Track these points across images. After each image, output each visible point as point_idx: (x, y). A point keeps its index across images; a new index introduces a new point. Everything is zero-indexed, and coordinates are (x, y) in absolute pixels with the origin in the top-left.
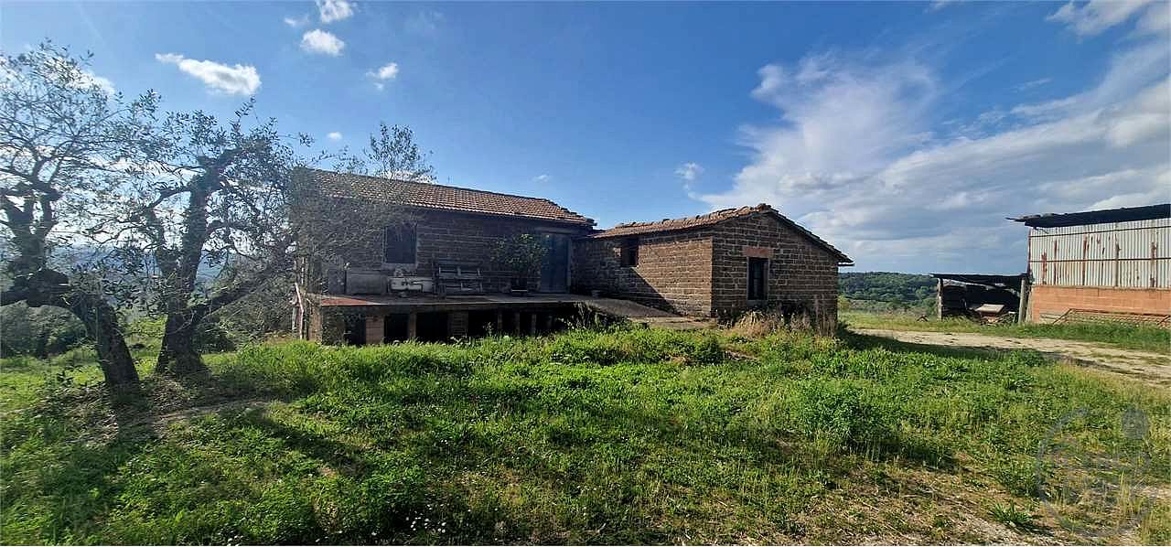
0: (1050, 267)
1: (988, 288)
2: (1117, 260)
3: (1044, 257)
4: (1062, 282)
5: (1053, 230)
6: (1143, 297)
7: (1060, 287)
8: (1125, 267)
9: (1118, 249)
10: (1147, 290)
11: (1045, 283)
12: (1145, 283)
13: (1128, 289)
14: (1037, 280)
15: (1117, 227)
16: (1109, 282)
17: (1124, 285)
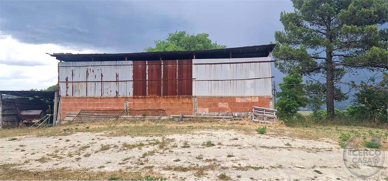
0: (70, 85)
1: (31, 99)
2: (102, 82)
3: (67, 79)
4: (76, 95)
5: (71, 63)
6: (113, 101)
7: (76, 98)
8: (106, 86)
9: (102, 76)
10: (115, 98)
11: (67, 95)
12: (114, 94)
13: (107, 98)
14: (63, 93)
15: (100, 63)
16: (98, 95)
17: (105, 95)
